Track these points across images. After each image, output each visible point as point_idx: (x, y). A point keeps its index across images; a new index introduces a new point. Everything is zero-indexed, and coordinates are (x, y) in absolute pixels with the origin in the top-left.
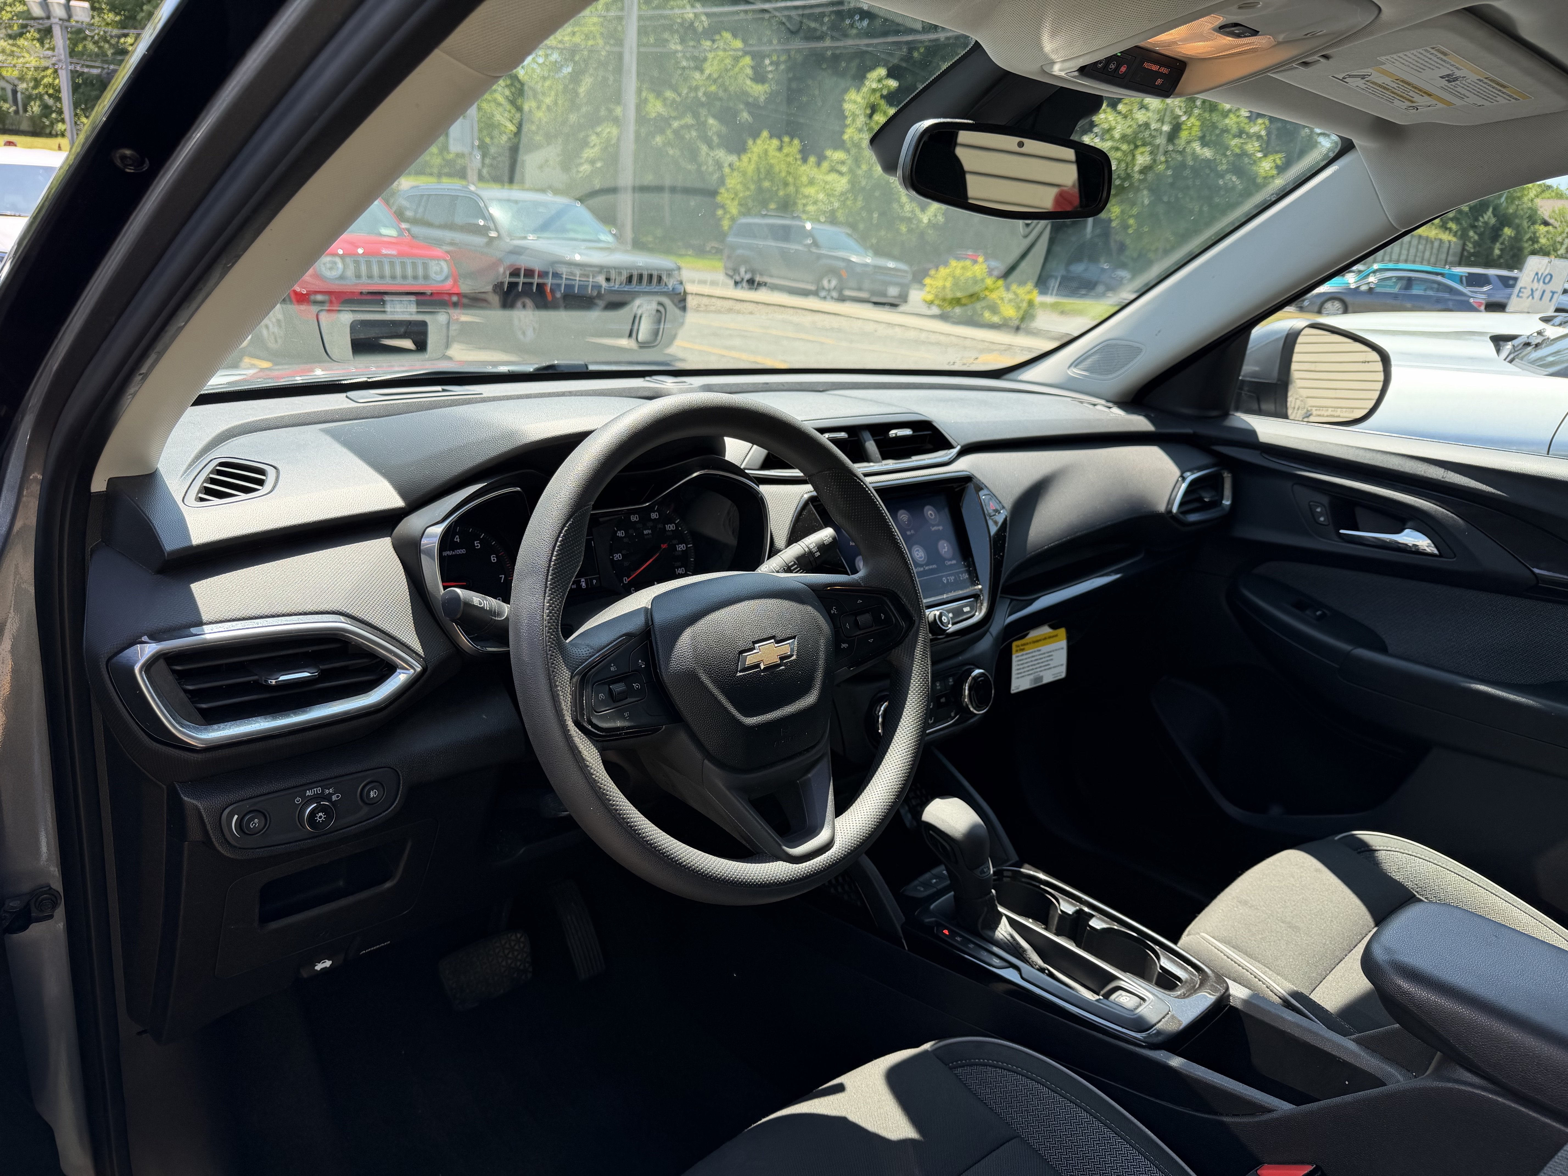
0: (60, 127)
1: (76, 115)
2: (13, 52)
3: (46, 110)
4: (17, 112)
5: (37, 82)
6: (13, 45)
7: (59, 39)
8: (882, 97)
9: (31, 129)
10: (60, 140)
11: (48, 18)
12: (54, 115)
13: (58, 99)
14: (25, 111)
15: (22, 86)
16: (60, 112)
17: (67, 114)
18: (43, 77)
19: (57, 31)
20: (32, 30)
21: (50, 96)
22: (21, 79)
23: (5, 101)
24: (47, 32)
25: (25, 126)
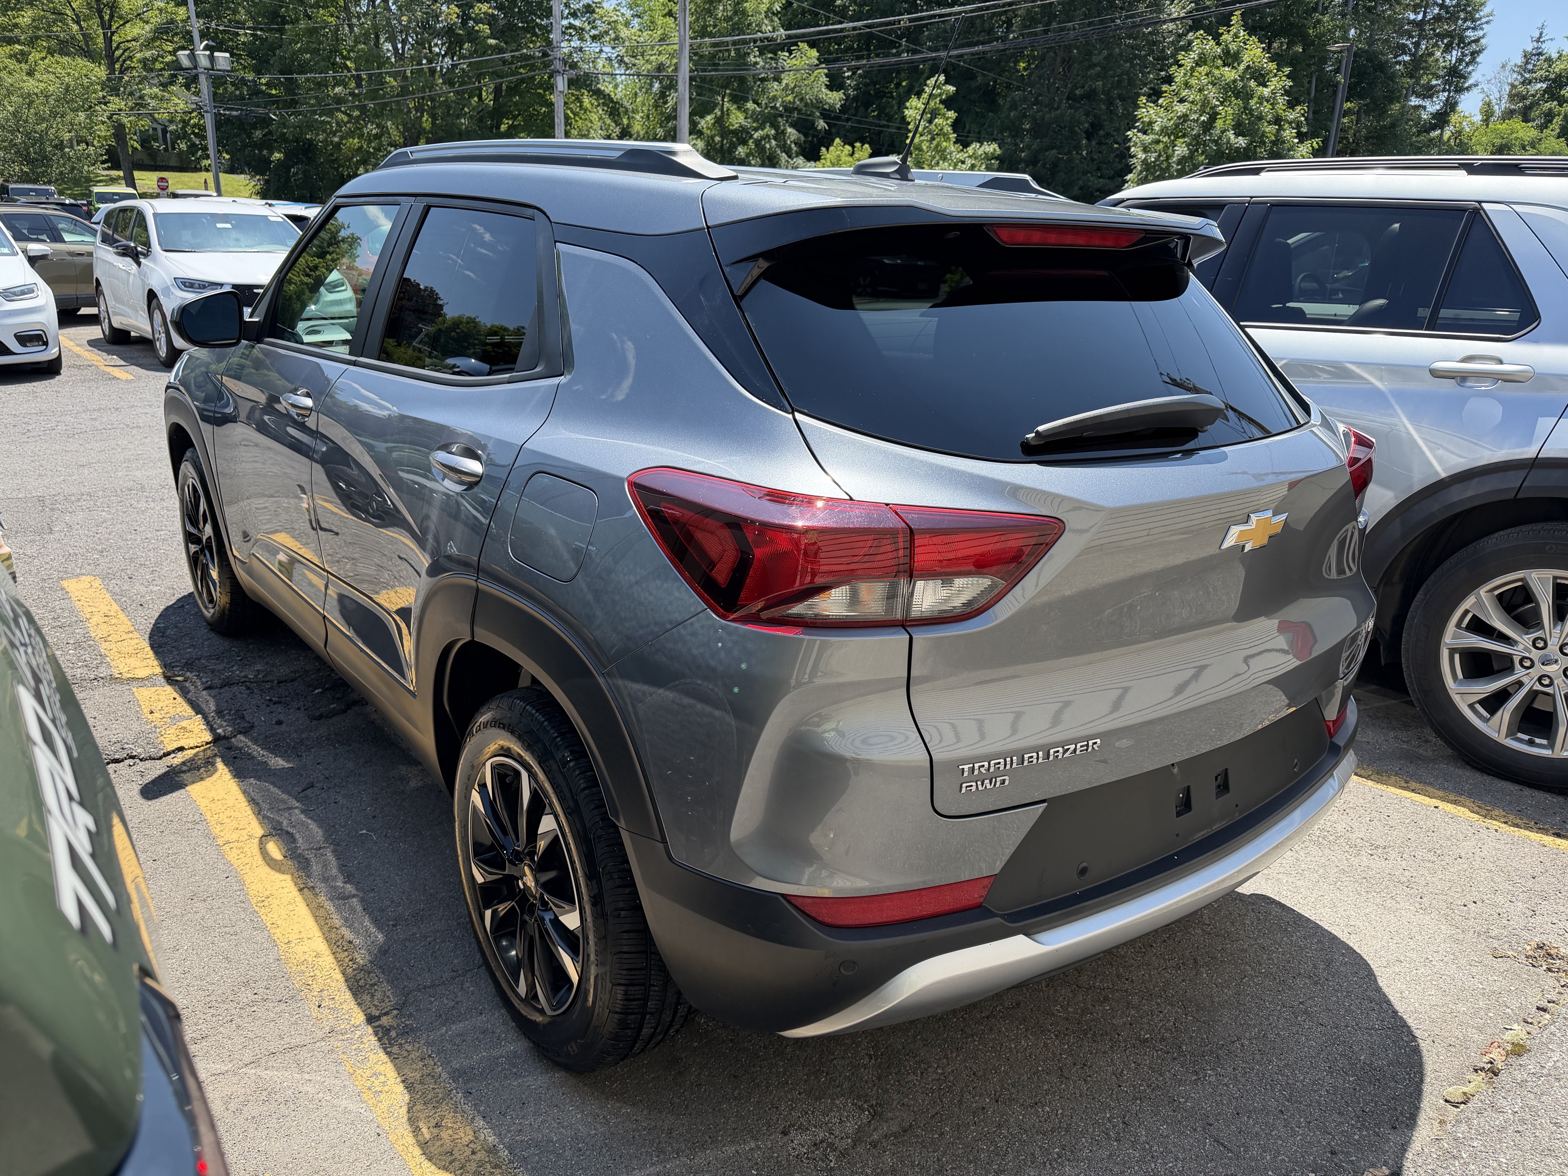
0: (205, 163)
1: (219, 151)
2: (163, 96)
3: (193, 147)
4: (166, 149)
5: (185, 123)
6: (163, 91)
7: (204, 84)
8: (941, 102)
9: (178, 164)
10: (204, 175)
11: (195, 68)
12: (200, 153)
13: (204, 138)
14: (174, 148)
15: (172, 127)
16: (205, 149)
17: (211, 152)
18: (190, 119)
19: (202, 79)
20: (181, 78)
21: (196, 135)
22: (171, 121)
23: (156, 140)
24: (195, 79)
25: (173, 163)
